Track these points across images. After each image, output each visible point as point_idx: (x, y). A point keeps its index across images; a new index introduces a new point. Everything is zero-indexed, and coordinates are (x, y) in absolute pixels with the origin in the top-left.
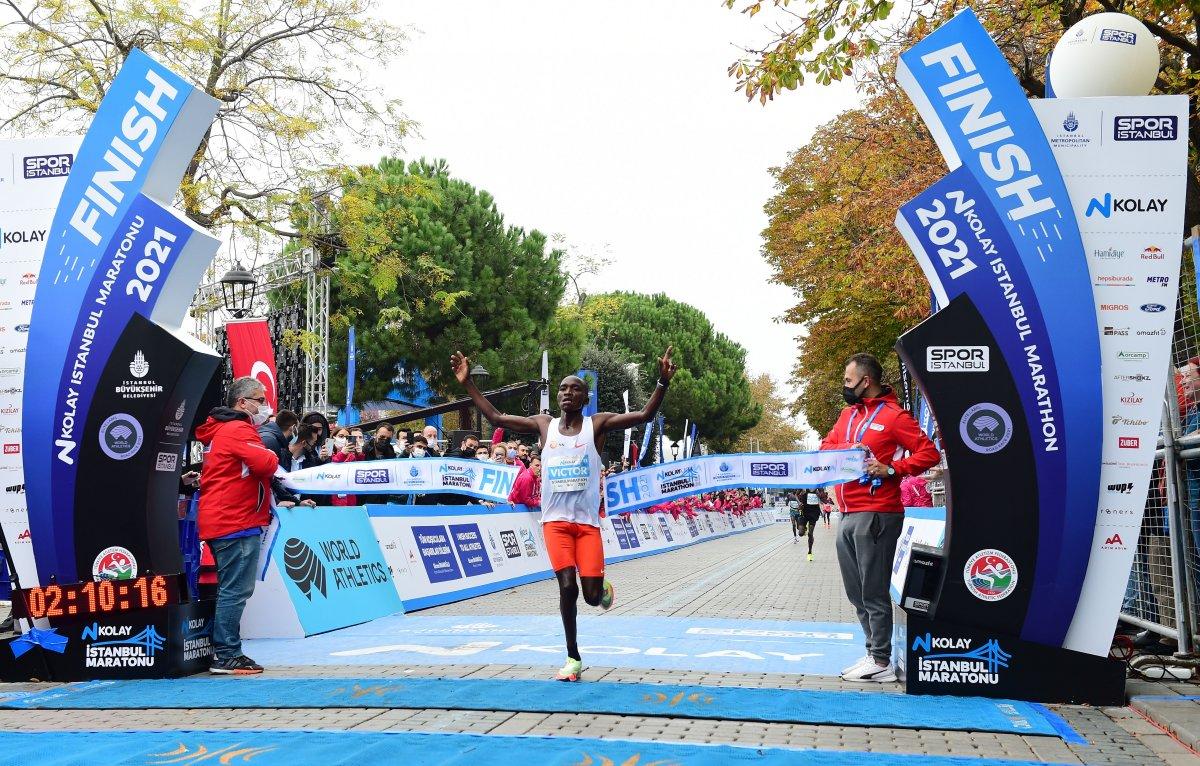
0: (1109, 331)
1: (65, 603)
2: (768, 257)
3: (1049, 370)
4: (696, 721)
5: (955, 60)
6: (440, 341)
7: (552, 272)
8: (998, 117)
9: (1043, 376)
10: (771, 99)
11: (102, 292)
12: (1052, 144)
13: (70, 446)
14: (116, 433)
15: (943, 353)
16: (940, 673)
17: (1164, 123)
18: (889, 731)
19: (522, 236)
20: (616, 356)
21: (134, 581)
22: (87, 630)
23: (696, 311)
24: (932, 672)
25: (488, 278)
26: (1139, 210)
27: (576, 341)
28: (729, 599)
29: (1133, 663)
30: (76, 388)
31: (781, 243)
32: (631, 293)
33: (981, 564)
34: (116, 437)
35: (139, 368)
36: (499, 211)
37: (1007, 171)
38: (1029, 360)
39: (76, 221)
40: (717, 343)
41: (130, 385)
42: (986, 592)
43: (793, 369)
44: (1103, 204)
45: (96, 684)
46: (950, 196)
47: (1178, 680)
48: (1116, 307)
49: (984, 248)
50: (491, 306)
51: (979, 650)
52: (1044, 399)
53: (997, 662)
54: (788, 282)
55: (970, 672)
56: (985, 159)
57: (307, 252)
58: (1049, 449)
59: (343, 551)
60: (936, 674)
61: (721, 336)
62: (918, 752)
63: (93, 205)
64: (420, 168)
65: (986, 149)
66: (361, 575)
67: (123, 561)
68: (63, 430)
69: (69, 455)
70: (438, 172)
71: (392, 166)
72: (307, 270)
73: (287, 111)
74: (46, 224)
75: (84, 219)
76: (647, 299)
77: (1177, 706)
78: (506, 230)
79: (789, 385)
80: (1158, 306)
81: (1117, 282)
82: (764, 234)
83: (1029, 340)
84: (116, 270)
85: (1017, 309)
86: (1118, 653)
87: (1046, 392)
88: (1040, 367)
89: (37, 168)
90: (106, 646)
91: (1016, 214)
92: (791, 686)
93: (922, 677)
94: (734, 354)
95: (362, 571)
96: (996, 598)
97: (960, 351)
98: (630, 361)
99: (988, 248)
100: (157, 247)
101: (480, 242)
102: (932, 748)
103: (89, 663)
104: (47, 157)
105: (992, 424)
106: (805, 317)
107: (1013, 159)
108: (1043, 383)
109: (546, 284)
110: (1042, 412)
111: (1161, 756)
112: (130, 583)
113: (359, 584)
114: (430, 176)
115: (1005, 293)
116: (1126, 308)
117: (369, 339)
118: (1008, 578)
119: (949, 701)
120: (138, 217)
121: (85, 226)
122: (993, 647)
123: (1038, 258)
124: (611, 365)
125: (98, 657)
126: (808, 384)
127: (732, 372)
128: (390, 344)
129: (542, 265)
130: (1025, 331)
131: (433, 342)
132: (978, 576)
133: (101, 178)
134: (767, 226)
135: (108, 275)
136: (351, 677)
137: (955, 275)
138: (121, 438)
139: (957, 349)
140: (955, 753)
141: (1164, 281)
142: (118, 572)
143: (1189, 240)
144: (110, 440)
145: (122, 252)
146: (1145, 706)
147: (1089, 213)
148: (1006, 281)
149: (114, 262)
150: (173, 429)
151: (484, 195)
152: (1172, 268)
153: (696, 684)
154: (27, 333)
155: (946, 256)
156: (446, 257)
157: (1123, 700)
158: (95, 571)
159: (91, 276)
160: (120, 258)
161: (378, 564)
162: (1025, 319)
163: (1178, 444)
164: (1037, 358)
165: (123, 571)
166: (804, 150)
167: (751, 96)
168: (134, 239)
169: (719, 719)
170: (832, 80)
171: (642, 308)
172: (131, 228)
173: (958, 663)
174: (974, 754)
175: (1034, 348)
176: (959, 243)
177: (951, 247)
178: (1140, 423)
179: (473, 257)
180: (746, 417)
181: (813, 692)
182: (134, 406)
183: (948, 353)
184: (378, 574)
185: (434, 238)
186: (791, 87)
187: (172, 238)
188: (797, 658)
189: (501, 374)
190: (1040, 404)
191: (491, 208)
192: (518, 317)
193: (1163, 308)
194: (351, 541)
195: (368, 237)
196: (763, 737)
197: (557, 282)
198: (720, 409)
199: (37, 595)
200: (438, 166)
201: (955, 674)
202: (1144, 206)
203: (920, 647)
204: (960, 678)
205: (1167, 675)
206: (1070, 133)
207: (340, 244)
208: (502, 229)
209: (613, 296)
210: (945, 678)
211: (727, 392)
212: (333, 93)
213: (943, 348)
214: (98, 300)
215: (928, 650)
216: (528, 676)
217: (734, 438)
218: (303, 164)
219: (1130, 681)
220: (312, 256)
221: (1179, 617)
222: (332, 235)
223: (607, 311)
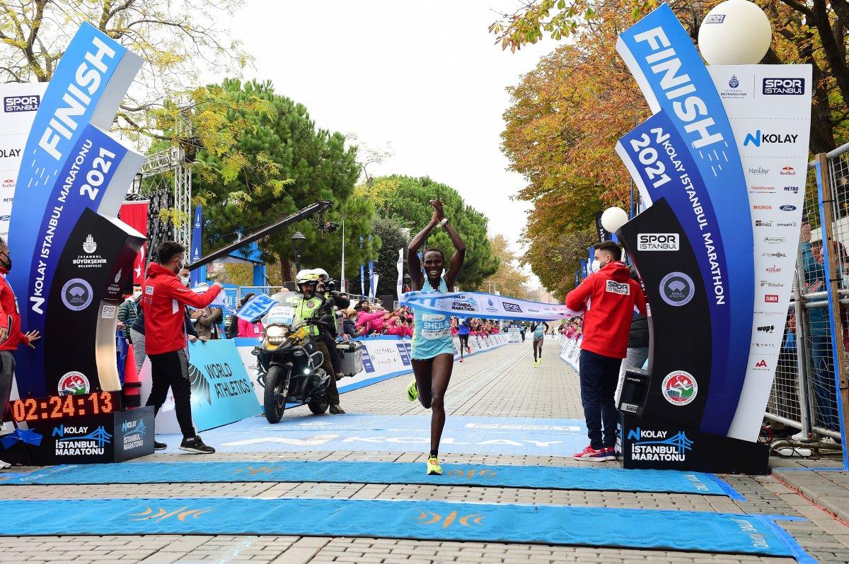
0: (759, 223)
1: (39, 411)
2: (505, 153)
3: (719, 249)
4: (488, 489)
5: (657, 38)
6: (269, 213)
7: (350, 163)
8: (685, 78)
9: (715, 254)
10: (519, 49)
11: (62, 193)
12: (721, 97)
13: (41, 301)
14: (73, 292)
15: (648, 238)
16: (646, 454)
17: (796, 83)
18: (615, 493)
19: (327, 137)
20: (394, 223)
21: (89, 395)
22: (56, 430)
23: (452, 189)
24: (641, 453)
25: (304, 167)
26: (779, 142)
27: (368, 214)
28: (488, 403)
29: (772, 445)
30: (44, 260)
31: (514, 141)
32: (404, 176)
33: (673, 381)
34: (74, 295)
35: (90, 247)
36: (312, 118)
37: (691, 115)
38: (706, 243)
39: (43, 143)
40: (467, 213)
41: (83, 259)
42: (676, 399)
43: (521, 232)
44: (755, 138)
45: (63, 468)
46: (653, 131)
47: (802, 457)
48: (764, 207)
49: (676, 167)
50: (306, 188)
51: (672, 438)
52: (716, 269)
53: (684, 447)
54: (520, 170)
55: (666, 453)
56: (677, 106)
57: (175, 150)
58: (719, 303)
59: (221, 371)
60: (643, 455)
61: (469, 208)
62: (637, 507)
63: (55, 132)
64: (253, 86)
65: (677, 99)
66: (233, 388)
67: (79, 382)
68: (36, 290)
69: (40, 307)
70: (266, 90)
71: (232, 85)
72: (175, 163)
73: (161, 47)
74: (21, 144)
75: (49, 141)
76: (416, 181)
77: (802, 475)
78: (316, 131)
79: (518, 243)
80: (791, 207)
81: (764, 190)
82: (502, 135)
83: (706, 230)
84: (72, 178)
85: (698, 209)
86: (763, 440)
87: (717, 264)
88: (713, 248)
89: (16, 106)
90: (69, 441)
91: (697, 144)
92: (544, 463)
93: (634, 457)
94: (479, 221)
95: (234, 385)
96: (683, 404)
97: (660, 237)
98: (404, 227)
99: (679, 167)
100: (102, 162)
101: (298, 141)
102: (646, 505)
103: (58, 452)
104: (21, 97)
105: (681, 286)
106: (532, 195)
107: (696, 107)
108: (715, 258)
109: (346, 172)
110: (714, 278)
111: (794, 508)
112: (85, 397)
113: (232, 395)
114: (260, 92)
115: (690, 198)
116: (770, 208)
117: (216, 212)
118: (691, 390)
119: (652, 473)
120: (87, 141)
121: (50, 147)
122: (681, 436)
123: (711, 174)
124: (391, 229)
125: (64, 449)
126: (531, 243)
127: (477, 235)
128: (232, 216)
129: (343, 157)
130: (703, 224)
131: (263, 215)
132: (672, 389)
133: (61, 113)
134: (505, 129)
135: (67, 181)
136: (243, 461)
137: (656, 185)
138: (77, 296)
139: (657, 235)
140: (661, 507)
141: (795, 189)
142: (76, 389)
143: (813, 163)
144: (69, 297)
145: (77, 165)
146: (782, 475)
147: (746, 144)
148: (690, 190)
149: (71, 172)
150: (113, 289)
151: (300, 106)
152: (801, 181)
153: (481, 463)
154: (9, 222)
155: (650, 172)
156: (273, 151)
157: (767, 471)
158: (60, 389)
159: (55, 181)
160: (75, 169)
161: (244, 380)
162: (703, 215)
163: (804, 298)
164: (711, 242)
165: (80, 389)
166: (531, 74)
167: (504, 46)
168: (85, 156)
169: (503, 487)
170: (562, 36)
171: (412, 187)
172: (83, 148)
173: (658, 447)
174: (674, 508)
175: (709, 235)
176: (659, 164)
177: (654, 166)
178: (779, 285)
179: (293, 152)
180: (487, 267)
181: (561, 468)
182: (87, 274)
183: (652, 238)
184: (244, 387)
185: (264, 138)
186: (534, 42)
187: (112, 155)
188: (546, 444)
189: (314, 238)
190: (713, 273)
191: (304, 116)
192: (326, 196)
193: (794, 208)
194: (226, 364)
195: (219, 140)
196: (534, 499)
197: (354, 170)
198: (469, 262)
199: (19, 405)
200: (266, 85)
201: (656, 455)
202: (782, 139)
203: (633, 437)
204: (660, 457)
205: (795, 454)
206: (734, 89)
207: (199, 144)
208: (313, 132)
209: (390, 178)
210: (649, 457)
211: (475, 249)
212: (193, 34)
213: (649, 235)
214: (60, 199)
215: (638, 439)
216: (365, 459)
217: (479, 282)
218: (172, 87)
219: (771, 458)
220: (178, 153)
221: (804, 415)
222: (193, 138)
223: (388, 190)
